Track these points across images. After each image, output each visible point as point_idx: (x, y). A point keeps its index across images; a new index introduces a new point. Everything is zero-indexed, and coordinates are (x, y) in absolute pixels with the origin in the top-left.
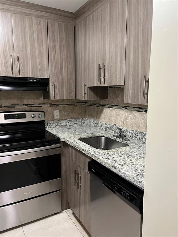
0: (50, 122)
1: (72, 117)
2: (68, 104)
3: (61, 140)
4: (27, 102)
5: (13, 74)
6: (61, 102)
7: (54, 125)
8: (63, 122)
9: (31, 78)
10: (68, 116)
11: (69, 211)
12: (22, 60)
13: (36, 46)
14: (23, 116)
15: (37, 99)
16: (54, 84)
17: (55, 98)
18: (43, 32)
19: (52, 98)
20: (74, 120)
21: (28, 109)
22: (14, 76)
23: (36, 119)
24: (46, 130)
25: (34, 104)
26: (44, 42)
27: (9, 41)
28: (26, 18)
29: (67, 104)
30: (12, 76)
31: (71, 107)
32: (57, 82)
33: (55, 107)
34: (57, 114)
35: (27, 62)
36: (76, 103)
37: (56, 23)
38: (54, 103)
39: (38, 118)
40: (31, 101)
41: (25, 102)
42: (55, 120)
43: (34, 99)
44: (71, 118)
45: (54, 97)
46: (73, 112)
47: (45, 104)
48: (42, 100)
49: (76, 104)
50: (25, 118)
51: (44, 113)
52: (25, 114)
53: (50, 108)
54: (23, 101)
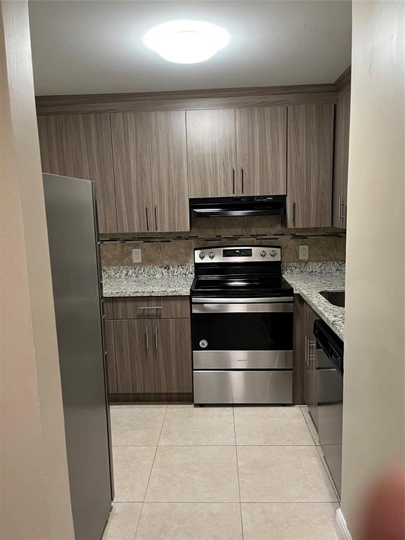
0: (291, 264)
1: (331, 258)
2: (326, 235)
3: (295, 292)
4: (256, 232)
5: (234, 193)
6: (311, 232)
7: (297, 270)
8: (315, 267)
9: (258, 197)
10: (324, 256)
11: (305, 408)
12: (247, 172)
13: (269, 148)
14: (249, 253)
15: (271, 226)
16: (295, 204)
17: (294, 225)
18: (280, 126)
19: (290, 225)
20: (336, 263)
21: (256, 242)
22: (235, 195)
23: (268, 259)
24: (283, 278)
25: (266, 235)
26: (280, 141)
27: (231, 149)
28: (256, 111)
29: (323, 235)
30: (232, 195)
31: (330, 239)
32: (299, 201)
33: (301, 240)
34: (304, 252)
35: (254, 174)
36: (341, 233)
37: (302, 107)
38: (299, 232)
39: (270, 256)
40: (261, 231)
41: (254, 231)
42: (300, 262)
43: (266, 227)
44: (331, 260)
45: (292, 224)
46: (335, 249)
47: (283, 235)
48: (279, 228)
49: (340, 235)
50: (251, 256)
51: (279, 249)
52: (251, 250)
53: (292, 242)
54: (250, 230)
